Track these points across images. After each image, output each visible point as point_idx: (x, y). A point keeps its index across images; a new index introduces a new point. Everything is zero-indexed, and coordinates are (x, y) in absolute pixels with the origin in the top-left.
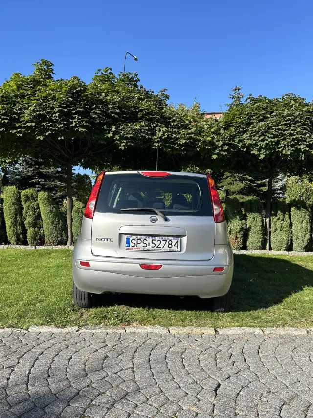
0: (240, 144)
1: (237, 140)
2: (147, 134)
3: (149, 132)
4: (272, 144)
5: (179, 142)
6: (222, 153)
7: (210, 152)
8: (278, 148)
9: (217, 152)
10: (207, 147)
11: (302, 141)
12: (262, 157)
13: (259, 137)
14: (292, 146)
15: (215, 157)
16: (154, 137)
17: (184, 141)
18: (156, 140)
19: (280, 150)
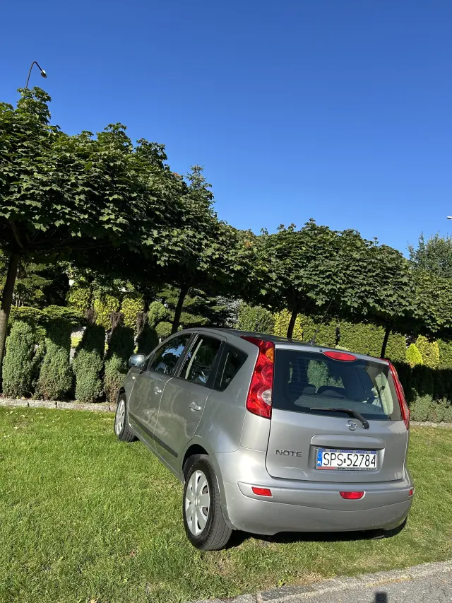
0: (297, 282)
1: (293, 276)
2: (194, 249)
3: (197, 247)
4: (339, 291)
5: (231, 267)
6: (273, 289)
7: (260, 285)
8: (344, 297)
9: (267, 286)
10: (259, 279)
11: (373, 294)
12: (319, 303)
13: (324, 278)
14: (360, 297)
15: (264, 292)
16: (201, 254)
17: (239, 268)
18: (204, 259)
19: (346, 299)
